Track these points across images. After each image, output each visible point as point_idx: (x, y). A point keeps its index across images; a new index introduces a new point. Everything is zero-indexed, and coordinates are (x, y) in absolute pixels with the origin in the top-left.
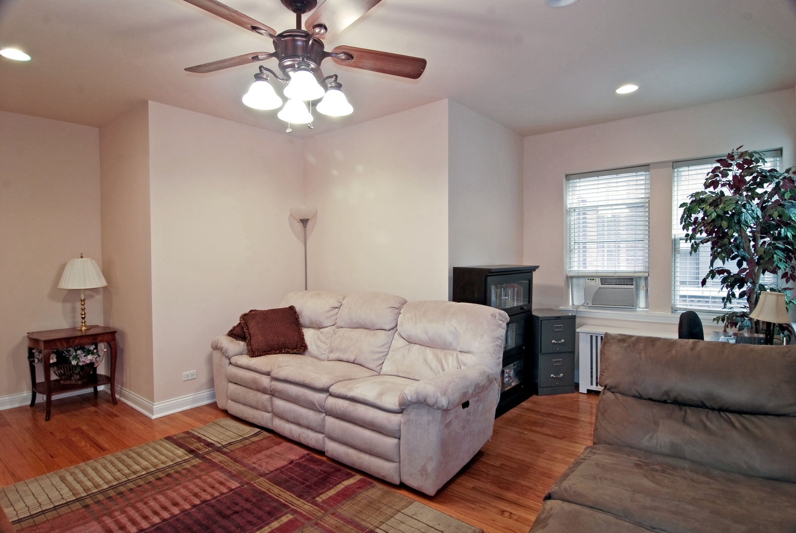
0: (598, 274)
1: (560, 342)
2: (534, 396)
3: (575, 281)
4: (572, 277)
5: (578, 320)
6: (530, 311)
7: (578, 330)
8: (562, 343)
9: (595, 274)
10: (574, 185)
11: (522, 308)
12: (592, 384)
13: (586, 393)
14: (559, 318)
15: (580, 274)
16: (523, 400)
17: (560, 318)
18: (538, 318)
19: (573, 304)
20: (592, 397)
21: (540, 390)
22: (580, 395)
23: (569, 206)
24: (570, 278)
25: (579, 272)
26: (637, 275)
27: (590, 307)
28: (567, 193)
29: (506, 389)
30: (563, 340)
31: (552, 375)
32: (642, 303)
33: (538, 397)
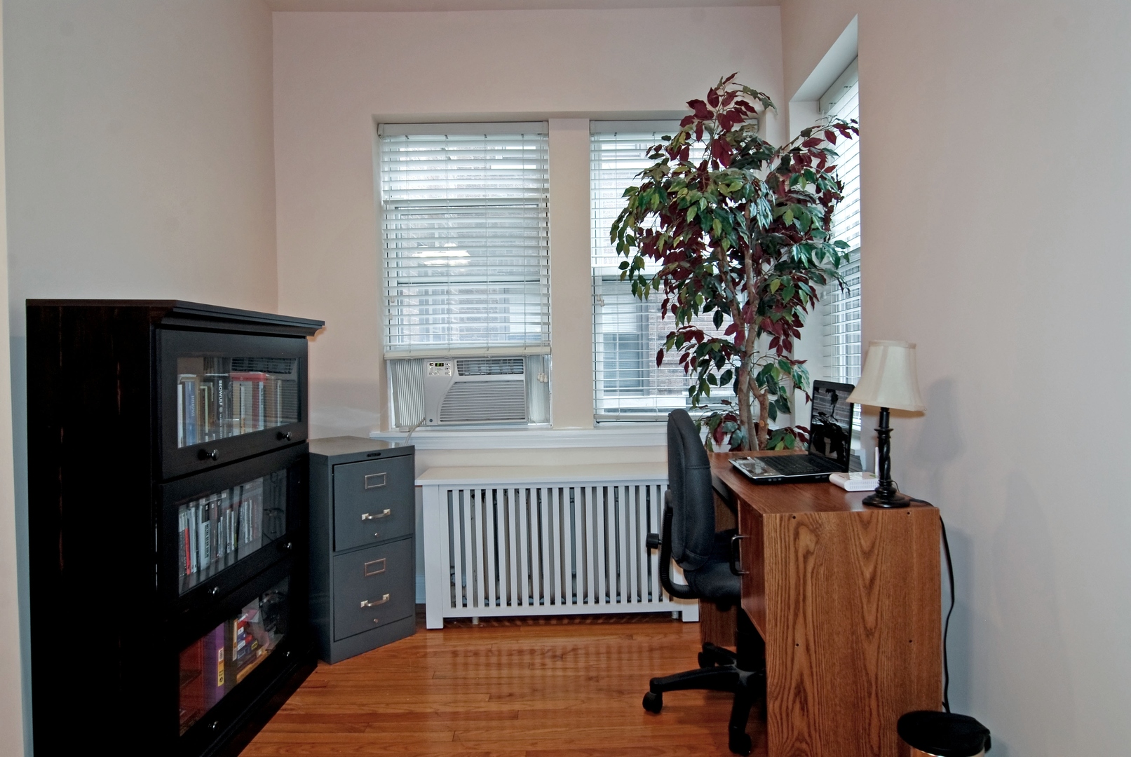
0: (453, 353)
1: (380, 516)
2: (321, 667)
3: (402, 370)
4: (395, 362)
5: (419, 459)
6: (303, 443)
7: (418, 482)
8: (386, 516)
9: (445, 353)
10: (394, 148)
11: (280, 435)
12: (454, 605)
13: (442, 627)
14: (375, 455)
15: (415, 354)
16: (290, 692)
17: (379, 454)
18: (325, 459)
19: (398, 425)
20: (454, 634)
21: (335, 648)
22: (430, 635)
23: (384, 197)
24: (391, 363)
25: (412, 348)
26: (529, 351)
27: (436, 428)
28: (378, 165)
29: (240, 676)
30: (386, 511)
31: (363, 604)
32: (536, 411)
33: (331, 667)
